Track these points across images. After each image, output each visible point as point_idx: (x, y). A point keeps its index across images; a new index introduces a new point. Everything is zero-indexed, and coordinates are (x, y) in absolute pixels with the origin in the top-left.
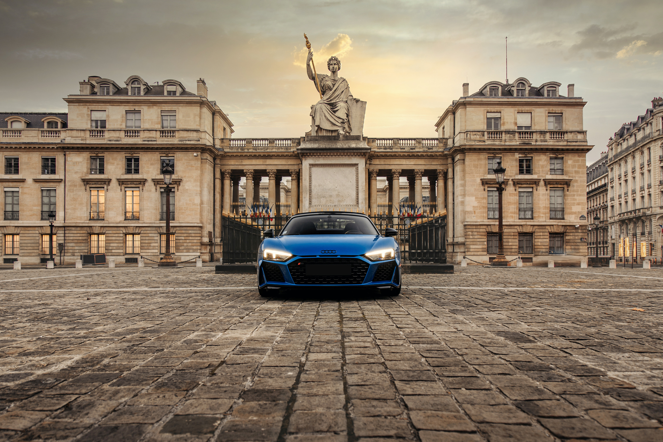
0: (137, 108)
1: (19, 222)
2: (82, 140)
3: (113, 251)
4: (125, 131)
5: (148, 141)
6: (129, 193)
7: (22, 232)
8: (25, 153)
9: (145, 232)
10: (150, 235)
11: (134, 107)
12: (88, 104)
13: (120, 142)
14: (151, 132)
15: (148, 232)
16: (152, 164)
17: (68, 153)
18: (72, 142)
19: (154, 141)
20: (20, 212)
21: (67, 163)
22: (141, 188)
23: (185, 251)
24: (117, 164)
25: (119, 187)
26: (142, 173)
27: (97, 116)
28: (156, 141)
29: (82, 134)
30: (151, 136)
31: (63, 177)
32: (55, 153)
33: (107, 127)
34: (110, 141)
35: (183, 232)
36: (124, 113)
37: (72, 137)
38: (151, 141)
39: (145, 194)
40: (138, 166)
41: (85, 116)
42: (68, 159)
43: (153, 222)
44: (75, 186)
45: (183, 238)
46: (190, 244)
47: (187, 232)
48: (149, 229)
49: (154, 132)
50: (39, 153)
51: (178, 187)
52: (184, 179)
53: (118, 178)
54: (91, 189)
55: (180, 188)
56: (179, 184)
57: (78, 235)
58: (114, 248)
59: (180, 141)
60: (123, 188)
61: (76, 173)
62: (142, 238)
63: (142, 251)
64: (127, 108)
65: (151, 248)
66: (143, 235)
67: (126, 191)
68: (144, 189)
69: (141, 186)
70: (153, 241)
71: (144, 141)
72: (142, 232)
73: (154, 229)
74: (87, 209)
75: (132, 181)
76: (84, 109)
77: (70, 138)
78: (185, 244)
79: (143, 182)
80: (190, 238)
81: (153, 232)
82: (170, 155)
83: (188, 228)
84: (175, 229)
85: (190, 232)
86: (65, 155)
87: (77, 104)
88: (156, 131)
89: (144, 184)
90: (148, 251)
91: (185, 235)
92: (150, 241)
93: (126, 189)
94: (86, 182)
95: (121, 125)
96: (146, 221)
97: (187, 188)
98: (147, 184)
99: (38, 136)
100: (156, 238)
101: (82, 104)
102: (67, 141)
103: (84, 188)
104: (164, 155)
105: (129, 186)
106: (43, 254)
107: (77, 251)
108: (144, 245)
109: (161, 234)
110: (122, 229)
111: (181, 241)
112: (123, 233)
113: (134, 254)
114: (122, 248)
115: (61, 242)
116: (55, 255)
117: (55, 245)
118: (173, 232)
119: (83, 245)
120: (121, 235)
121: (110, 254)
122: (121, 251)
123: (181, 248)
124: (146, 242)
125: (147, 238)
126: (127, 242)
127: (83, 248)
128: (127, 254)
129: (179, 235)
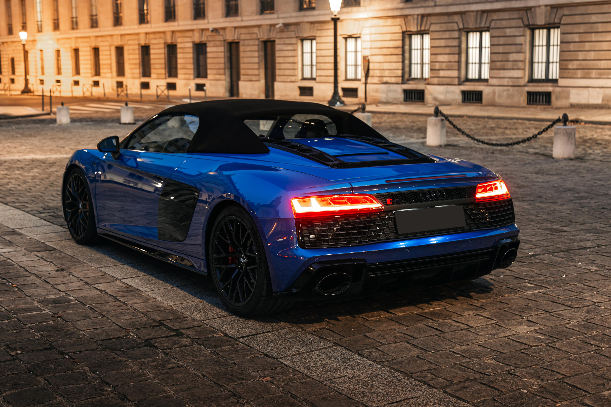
3: (443, 73)
9: (499, 24)
10: (508, 32)
15: (504, 23)
23: (579, 73)
35: (578, 19)
45: (576, 38)
46: (592, 55)
47: (587, 19)
48: (506, 15)
57: (388, 37)
58: (444, 66)
62: (496, 41)
63: (496, 73)
65: (509, 65)
70: (513, 48)
72: (493, 25)
73: (515, 15)
78: (581, 56)
80: (594, 37)
81: (514, 23)
83: (591, 9)
84: (561, 12)
85: (594, 18)
90: (503, 73)
91: (582, 28)
92: (507, 49)
100: (520, 40)
106: (346, 80)
107: (387, 73)
108: (495, 57)
109: (533, 28)
110: (457, 18)
111: (572, 47)
112: (460, 30)
113: (480, 80)
114: (456, 65)
115: (367, 53)
116: (359, 80)
117: (360, 61)
118: (556, 21)
119: (394, 58)
120: (456, 34)
121: (435, 80)
122: (455, 73)
123: (570, 67)
124: (501, 49)
125: (502, 41)
126: (470, 51)
127: (395, 66)
128: (467, 80)
129: (569, 29)
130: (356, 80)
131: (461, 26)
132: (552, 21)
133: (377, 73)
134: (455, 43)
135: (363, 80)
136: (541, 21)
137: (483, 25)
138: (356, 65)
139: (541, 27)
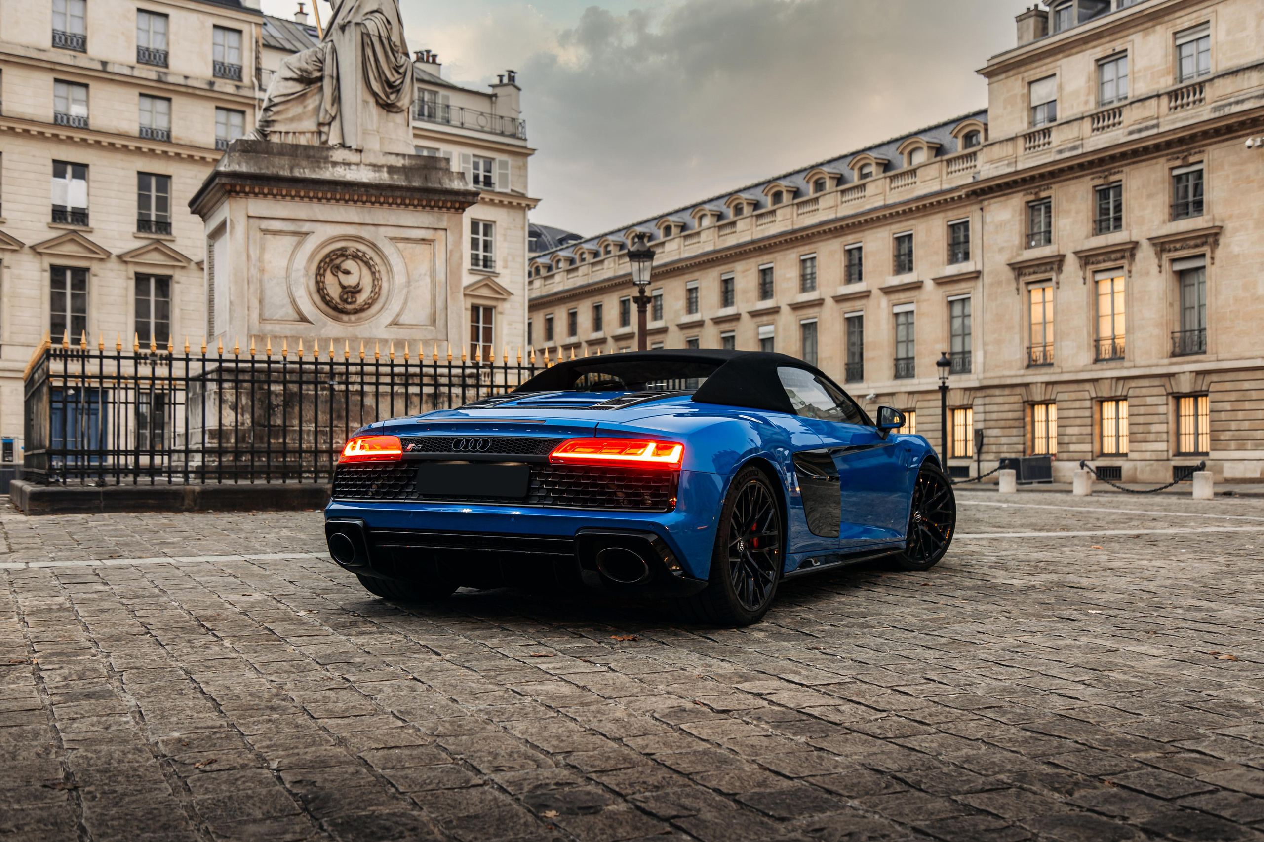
0: (1118, 46)
1: (915, 381)
2: (1009, 165)
3: (1073, 448)
4: (1091, 116)
5: (1140, 131)
6: (1105, 287)
7: (919, 405)
8: (922, 220)
9: (1138, 392)
10: (1149, 400)
11: (1113, 44)
12: (1022, 69)
13: (1079, 152)
14: (1147, 103)
15: (1144, 391)
16: (1150, 196)
17: (986, 203)
18: (991, 175)
19: (1153, 127)
20: (916, 360)
21: (986, 227)
22: (1126, 268)
23: (1233, 445)
24: (1077, 212)
25: (1081, 274)
26: (1128, 225)
27: (1041, 93)
28: (1157, 126)
29: (1008, 149)
30: (1147, 114)
31: (979, 268)
32: (968, 209)
33: (1058, 117)
34: (1060, 152)
35: (1228, 386)
36: (1092, 66)
37: (992, 162)
38: (1147, 128)
39: (1138, 282)
40: (1118, 208)
41: (1019, 100)
42: (988, 218)
43: (1154, 361)
44: (999, 283)
45: (1227, 406)
46: (1246, 425)
47: (1239, 385)
48: (1146, 383)
49: (1154, 101)
50: (941, 215)
51: (1212, 252)
52: (1229, 226)
53: (1079, 248)
54: (1031, 287)
55: (1219, 252)
56: (1216, 243)
57: (1007, 407)
58: (1074, 439)
59: (1215, 109)
60: (1089, 274)
61: (1001, 250)
62: (1135, 410)
63: (1136, 446)
64: (1099, 52)
65: (1152, 437)
66: (1135, 401)
67: (1097, 282)
68: (1134, 269)
69: (1125, 262)
70: (1156, 419)
71: (1131, 133)
72: (1131, 393)
73: (1157, 382)
74: (1022, 340)
75: (1107, 253)
76: (1014, 85)
77: (987, 166)
78: (1233, 426)
79: (1130, 250)
80: (1247, 405)
81: (1155, 391)
82: (1192, 159)
83: (1242, 376)
84: (1208, 378)
85: (1246, 385)
86: (982, 209)
87: (1003, 76)
88: (1158, 96)
89: (1133, 256)
90: (1144, 446)
91: (1233, 396)
92: (1148, 419)
93: (1098, 277)
94: (1019, 269)
95: (1086, 102)
96: (1140, 361)
97: (1236, 249)
98: (1139, 255)
99: (940, 175)
100: (1163, 409)
101: (1011, 73)
102: (983, 176)
103: (1014, 285)
104: (1178, 163)
105: (1102, 266)
106: (954, 457)
107: (1005, 448)
108: (1135, 429)
109: (1178, 397)
110: (1088, 386)
111: (1223, 416)
112: (1092, 399)
113: (1117, 455)
114: (1089, 438)
115: (980, 426)
116: (971, 457)
117: (971, 435)
118: (1204, 388)
119: (1014, 431)
120: (1088, 404)
121: (1065, 456)
122: (1087, 447)
123: (1222, 438)
124: (1141, 419)
125: (1142, 410)
126: (1105, 422)
127: (1015, 440)
128: (1102, 455)
129: (1219, 396)
130: (966, 457)
131: (1094, 395)
132: (1198, 389)
133: (994, 448)
134: (1087, 413)
135: (975, 457)
136: (1186, 388)
137: (1119, 393)
138: (966, 441)
139: (1187, 395)
